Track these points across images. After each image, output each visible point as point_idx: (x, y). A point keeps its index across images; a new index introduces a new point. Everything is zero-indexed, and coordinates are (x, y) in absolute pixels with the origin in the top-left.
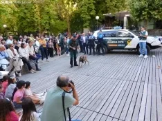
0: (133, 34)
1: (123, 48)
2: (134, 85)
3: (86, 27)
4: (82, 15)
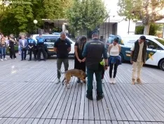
3: (22, 31)
4: (16, 17)
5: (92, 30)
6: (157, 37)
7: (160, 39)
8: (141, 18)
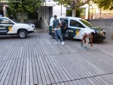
0: (13, 22)
1: (5, 34)
2: (19, 61)
5: (32, 12)
6: (81, 19)
7: (83, 20)
8: (69, 4)
